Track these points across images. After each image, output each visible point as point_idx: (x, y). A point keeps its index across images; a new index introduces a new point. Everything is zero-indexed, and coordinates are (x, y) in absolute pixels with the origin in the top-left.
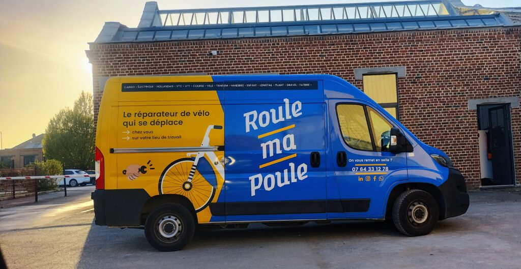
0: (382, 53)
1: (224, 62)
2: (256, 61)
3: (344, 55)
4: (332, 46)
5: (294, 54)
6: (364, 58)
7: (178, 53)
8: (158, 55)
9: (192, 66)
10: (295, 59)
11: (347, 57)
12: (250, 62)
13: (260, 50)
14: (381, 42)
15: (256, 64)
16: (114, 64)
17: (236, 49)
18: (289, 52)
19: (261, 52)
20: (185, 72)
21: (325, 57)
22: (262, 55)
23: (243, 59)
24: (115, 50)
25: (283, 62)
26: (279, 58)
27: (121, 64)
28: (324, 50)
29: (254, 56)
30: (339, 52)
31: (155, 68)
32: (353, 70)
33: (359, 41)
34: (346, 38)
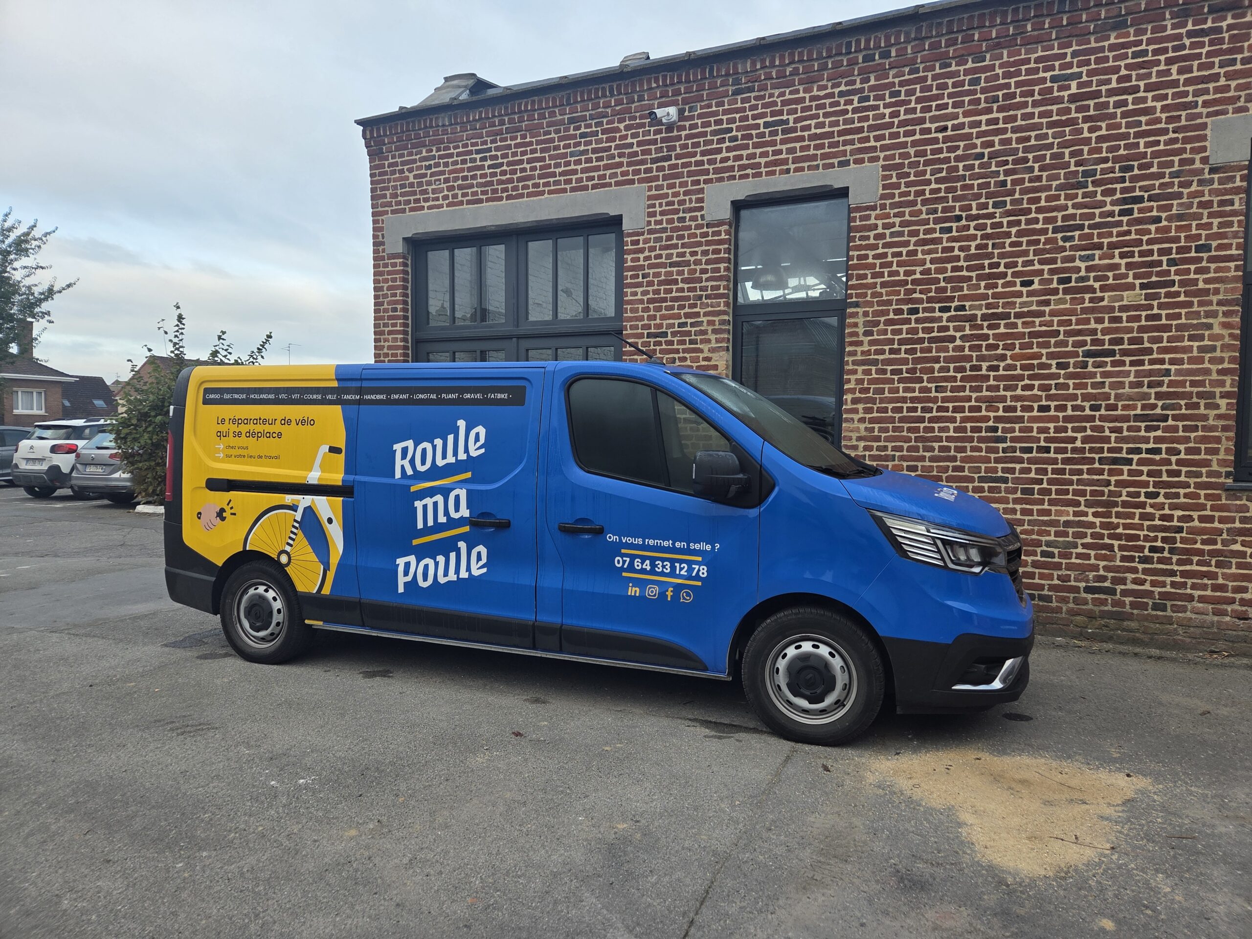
1: (699, 144)
2: (803, 128)
4: (1113, 34)
5: (943, 86)
7: (568, 129)
9: (606, 167)
10: (946, 106)
12: (780, 137)
13: (819, 89)
15: (802, 139)
16: (415, 177)
17: (736, 93)
18: (925, 79)
19: (822, 93)
20: (586, 188)
21: (1074, 84)
22: (823, 106)
23: (757, 126)
24: (417, 137)
25: (902, 124)
26: (886, 106)
27: (432, 175)
28: (1075, 54)
29: (795, 111)
30: (1144, 53)
31: (510, 181)
32: (1204, 126)
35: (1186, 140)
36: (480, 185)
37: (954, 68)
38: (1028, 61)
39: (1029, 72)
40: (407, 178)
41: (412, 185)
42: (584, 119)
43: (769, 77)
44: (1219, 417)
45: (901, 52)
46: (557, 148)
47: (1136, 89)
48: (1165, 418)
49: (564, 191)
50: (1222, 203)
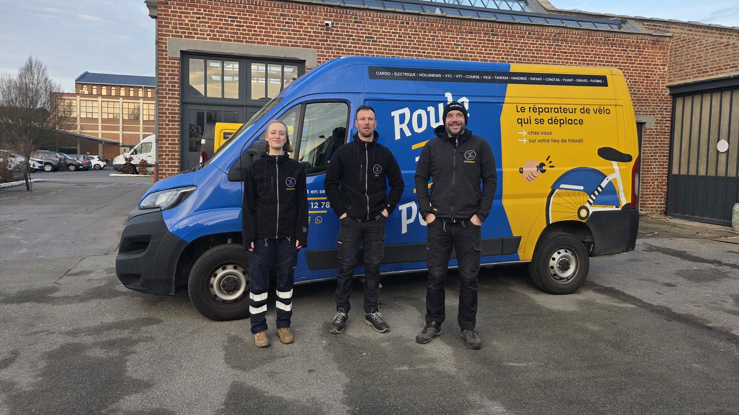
0: (524, 50)
1: (339, 38)
2: (380, 42)
3: (482, 47)
4: (469, 35)
5: (424, 39)
6: (503, 53)
7: (280, 18)
8: (253, 17)
9: (298, 39)
10: (425, 45)
11: (485, 50)
12: (371, 43)
13: (386, 29)
14: (524, 37)
15: (379, 45)
16: (189, 21)
17: (355, 22)
18: (419, 34)
19: (386, 31)
20: (288, 45)
21: (459, 47)
22: (387, 35)
23: (363, 37)
24: (192, 2)
25: (412, 48)
26: (407, 41)
28: (460, 38)
29: (377, 35)
30: (476, 43)
31: (248, 34)
33: (501, 32)
34: (487, 27)
36: (229, 33)
37: (427, 33)
38: (447, 37)
39: (448, 40)
41: (187, 25)
42: (288, 16)
43: (368, 20)
45: (412, 24)
46: (273, 25)
49: (277, 44)
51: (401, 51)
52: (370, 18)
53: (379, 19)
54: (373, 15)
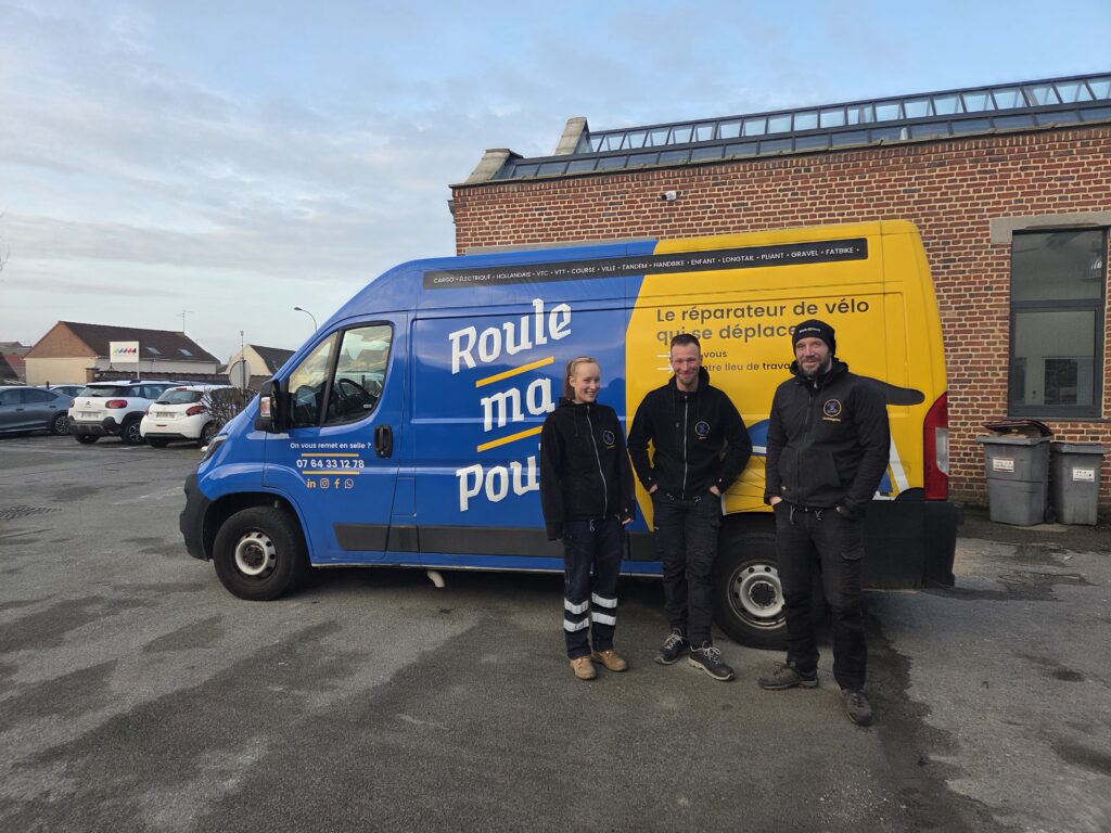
1: (690, 214)
2: (757, 209)
3: (968, 186)
4: (938, 169)
5: (842, 191)
6: (1020, 192)
7: (602, 199)
8: (566, 204)
9: (628, 224)
10: (843, 202)
11: (975, 192)
12: (742, 213)
13: (767, 186)
14: (1071, 153)
15: (757, 215)
16: (490, 223)
17: (715, 185)
18: (831, 185)
19: (769, 189)
20: (613, 236)
21: (916, 194)
22: (770, 197)
23: (728, 206)
24: (493, 197)
25: (817, 210)
26: (808, 199)
27: (502, 222)
28: (916, 179)
29: (752, 198)
30: (955, 180)
31: (560, 229)
32: (988, 222)
33: (1009, 152)
34: (977, 148)
35: (978, 229)
36: (536, 231)
37: (847, 181)
38: (890, 180)
39: (891, 186)
40: (484, 224)
41: (487, 228)
42: (613, 193)
43: (735, 177)
44: (999, 381)
45: (817, 170)
46: (593, 210)
47: (951, 200)
48: (970, 381)
49: (598, 237)
50: (998, 264)
51: (797, 217)
52: (739, 174)
53: (756, 173)
54: (745, 167)
